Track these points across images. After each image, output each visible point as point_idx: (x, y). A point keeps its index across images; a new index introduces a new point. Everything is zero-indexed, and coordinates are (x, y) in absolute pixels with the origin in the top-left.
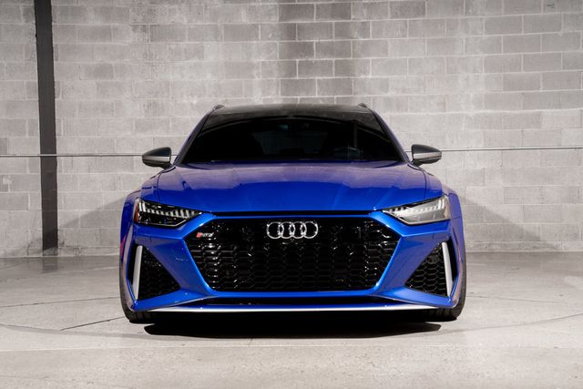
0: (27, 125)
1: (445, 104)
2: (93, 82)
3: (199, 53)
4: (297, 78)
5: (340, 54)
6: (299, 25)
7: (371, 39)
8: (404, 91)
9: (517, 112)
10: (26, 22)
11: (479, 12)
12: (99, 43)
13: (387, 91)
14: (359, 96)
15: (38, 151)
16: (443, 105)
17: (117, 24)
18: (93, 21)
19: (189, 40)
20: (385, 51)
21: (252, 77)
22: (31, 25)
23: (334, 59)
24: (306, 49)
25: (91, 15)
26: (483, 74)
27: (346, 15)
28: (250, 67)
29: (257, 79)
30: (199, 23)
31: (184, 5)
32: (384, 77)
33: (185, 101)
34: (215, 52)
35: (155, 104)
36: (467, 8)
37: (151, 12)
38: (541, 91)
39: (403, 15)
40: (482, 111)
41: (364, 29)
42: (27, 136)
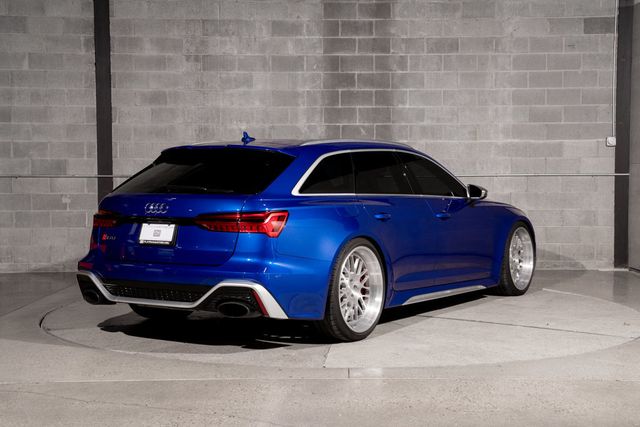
0: (85, 148)
1: (475, 132)
2: (148, 108)
3: (248, 82)
4: (340, 107)
5: (380, 86)
6: (342, 57)
7: (408, 72)
8: (438, 120)
9: (541, 142)
10: (87, 51)
11: (507, 50)
12: (153, 72)
13: (423, 121)
14: (397, 124)
15: (95, 173)
16: (474, 134)
17: (171, 54)
18: (149, 51)
19: (239, 69)
20: (422, 84)
21: (298, 105)
22: (92, 55)
23: (374, 90)
24: (349, 80)
25: (147, 46)
26: (512, 106)
27: (386, 49)
28: (295, 96)
29: (302, 107)
30: (249, 54)
31: (234, 37)
32: (421, 107)
33: (235, 127)
34: (262, 81)
35: (206, 129)
36: (497, 45)
37: (203, 43)
38: (562, 123)
39: (438, 51)
40: (509, 140)
41: (402, 62)
42: (85, 158)
